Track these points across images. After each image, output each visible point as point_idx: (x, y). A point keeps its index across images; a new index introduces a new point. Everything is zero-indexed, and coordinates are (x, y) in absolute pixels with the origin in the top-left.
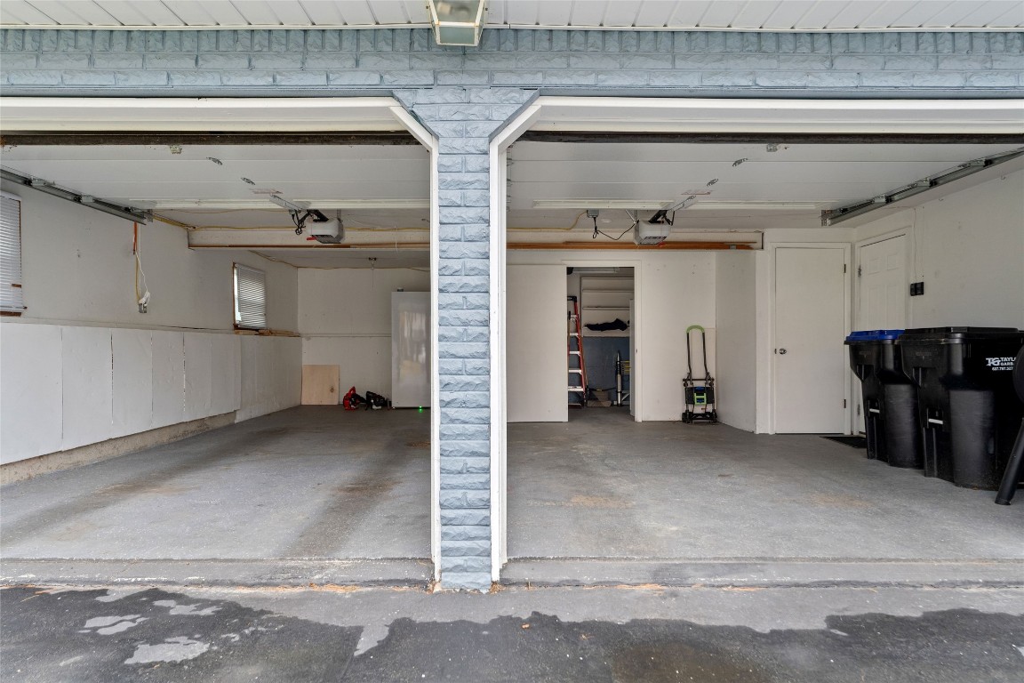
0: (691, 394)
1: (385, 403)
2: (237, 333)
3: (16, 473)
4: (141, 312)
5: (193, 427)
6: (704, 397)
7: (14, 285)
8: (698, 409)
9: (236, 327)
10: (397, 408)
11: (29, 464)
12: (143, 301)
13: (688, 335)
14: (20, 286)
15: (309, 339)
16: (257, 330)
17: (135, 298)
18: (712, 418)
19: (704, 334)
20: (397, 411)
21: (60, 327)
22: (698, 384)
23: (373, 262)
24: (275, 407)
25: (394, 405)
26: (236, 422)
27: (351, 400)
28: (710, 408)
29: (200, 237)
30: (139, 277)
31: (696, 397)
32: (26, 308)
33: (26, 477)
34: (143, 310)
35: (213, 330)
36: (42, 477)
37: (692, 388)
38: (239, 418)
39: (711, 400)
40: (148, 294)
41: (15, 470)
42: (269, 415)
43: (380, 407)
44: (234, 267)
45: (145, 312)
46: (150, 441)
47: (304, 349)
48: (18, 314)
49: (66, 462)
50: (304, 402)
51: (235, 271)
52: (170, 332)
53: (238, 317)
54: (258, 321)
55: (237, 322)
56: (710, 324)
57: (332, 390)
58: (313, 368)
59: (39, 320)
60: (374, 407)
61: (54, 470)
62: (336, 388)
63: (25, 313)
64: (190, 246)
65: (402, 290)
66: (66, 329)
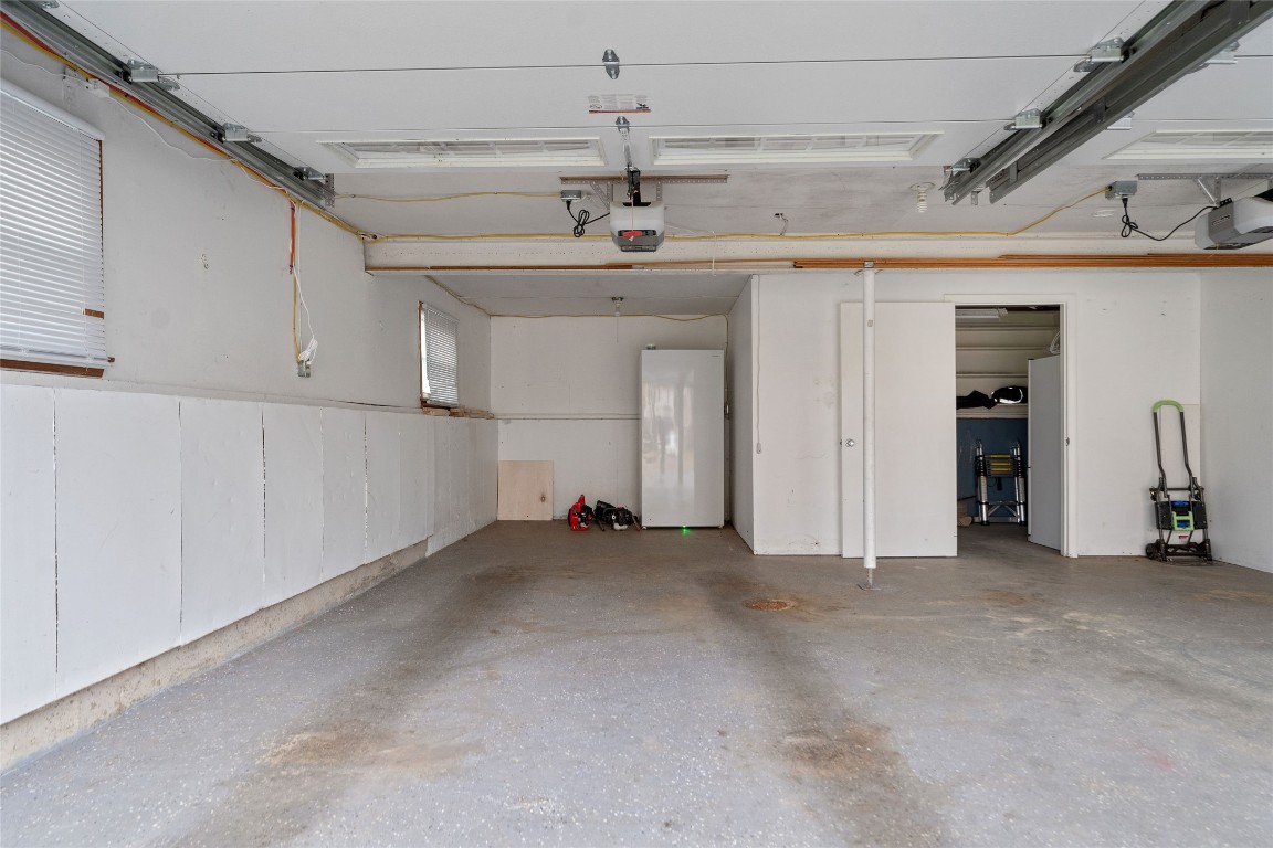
0: (1164, 513)
1: (630, 519)
2: (425, 413)
3: (93, 705)
4: (301, 375)
5: (375, 571)
6: (1190, 517)
7: (89, 312)
8: (1175, 538)
9: (424, 403)
10: (649, 528)
11: (120, 682)
12: (305, 355)
13: (1155, 415)
14: (100, 315)
15: (508, 421)
16: (448, 409)
17: (292, 350)
18: (1202, 552)
19: (1182, 414)
20: (651, 532)
21: (177, 399)
22: (1176, 497)
23: (618, 304)
24: (472, 528)
25: (646, 523)
26: (428, 554)
27: (580, 516)
28: (1198, 537)
29: (385, 253)
30: (298, 312)
31: (1176, 518)
32: (112, 360)
33: (113, 709)
34: (305, 372)
35: (395, 408)
36: (143, 704)
37: (1168, 503)
38: (431, 550)
39: (1201, 523)
40: (314, 344)
41: (92, 699)
42: (465, 540)
43: (625, 527)
44: (420, 308)
45: (308, 375)
46: (318, 605)
47: (501, 437)
48: (97, 373)
49: (186, 668)
50: (501, 517)
51: (423, 316)
52: (347, 411)
53: (426, 389)
54: (449, 396)
55: (425, 396)
56: (1190, 398)
57: (543, 499)
58: (515, 465)
59: (137, 385)
60: (617, 526)
61: (165, 684)
62: (549, 496)
63: (110, 370)
64: (367, 268)
65: (654, 348)
66: (189, 403)
